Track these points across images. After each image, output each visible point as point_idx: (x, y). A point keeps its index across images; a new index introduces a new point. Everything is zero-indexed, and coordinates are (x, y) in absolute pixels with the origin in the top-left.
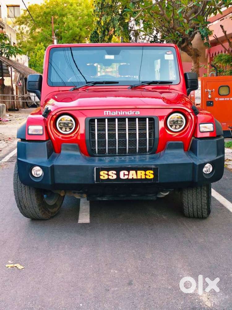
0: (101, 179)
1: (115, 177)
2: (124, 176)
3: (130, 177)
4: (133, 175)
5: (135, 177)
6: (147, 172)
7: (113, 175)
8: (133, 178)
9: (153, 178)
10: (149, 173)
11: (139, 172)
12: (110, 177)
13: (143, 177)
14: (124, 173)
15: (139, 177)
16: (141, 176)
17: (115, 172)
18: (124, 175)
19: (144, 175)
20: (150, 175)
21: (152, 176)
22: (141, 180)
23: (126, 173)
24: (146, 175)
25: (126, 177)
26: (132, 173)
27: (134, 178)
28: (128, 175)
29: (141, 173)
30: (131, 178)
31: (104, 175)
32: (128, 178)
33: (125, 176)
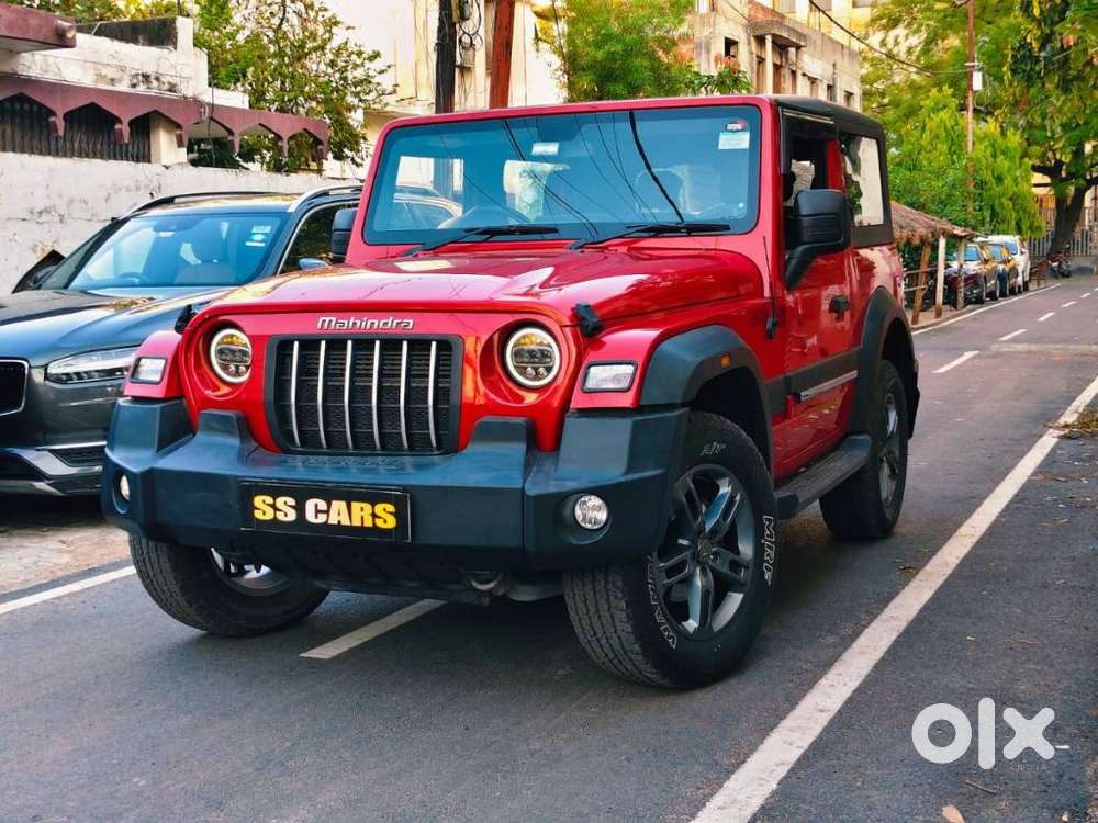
0: (257, 519)
1: (292, 516)
2: (316, 517)
3: (333, 520)
4: (339, 514)
5: (345, 522)
6: (379, 508)
7: (286, 510)
8: (339, 522)
9: (395, 528)
10: (385, 510)
11: (356, 506)
12: (280, 516)
13: (368, 523)
14: (316, 505)
15: (357, 522)
16: (362, 518)
17: (292, 502)
18: (318, 512)
19: (370, 518)
20: (386, 518)
21: (391, 523)
22: (362, 529)
23: (322, 505)
24: (374, 516)
25: (322, 519)
26: (339, 506)
27: (343, 523)
28: (327, 512)
29: (362, 509)
30: (336, 523)
31: (263, 508)
32: (326, 523)
33: (319, 515)
